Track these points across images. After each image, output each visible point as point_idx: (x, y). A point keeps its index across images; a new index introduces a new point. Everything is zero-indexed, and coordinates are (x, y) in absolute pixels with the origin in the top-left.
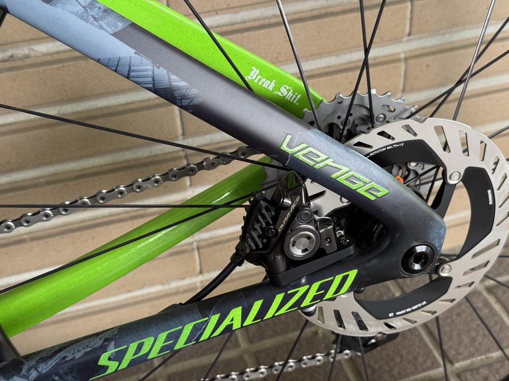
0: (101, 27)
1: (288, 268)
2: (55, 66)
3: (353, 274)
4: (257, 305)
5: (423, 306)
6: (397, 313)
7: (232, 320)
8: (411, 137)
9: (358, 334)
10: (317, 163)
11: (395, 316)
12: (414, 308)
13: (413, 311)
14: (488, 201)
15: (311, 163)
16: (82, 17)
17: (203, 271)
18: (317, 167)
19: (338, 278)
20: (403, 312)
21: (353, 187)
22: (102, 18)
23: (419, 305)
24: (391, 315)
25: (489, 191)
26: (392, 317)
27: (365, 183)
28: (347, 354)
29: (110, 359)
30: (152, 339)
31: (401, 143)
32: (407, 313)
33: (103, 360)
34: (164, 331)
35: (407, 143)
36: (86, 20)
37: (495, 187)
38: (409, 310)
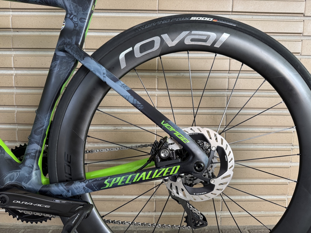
0: (124, 89)
1: (161, 161)
3: (179, 167)
4: (150, 172)
5: (205, 194)
6: (197, 194)
7: (143, 176)
8: (199, 132)
9: (183, 198)
10: (170, 129)
11: (196, 195)
12: (202, 193)
13: (202, 194)
14: (226, 160)
15: (169, 129)
16: (121, 86)
18: (170, 130)
19: (174, 167)
20: (199, 194)
21: (180, 138)
22: (125, 87)
23: (204, 193)
24: (194, 194)
25: (225, 156)
26: (195, 195)
27: (183, 138)
29: (107, 182)
30: (120, 178)
31: (197, 133)
32: (200, 195)
33: (106, 182)
35: (199, 134)
36: (122, 87)
37: (227, 155)
38: (200, 194)
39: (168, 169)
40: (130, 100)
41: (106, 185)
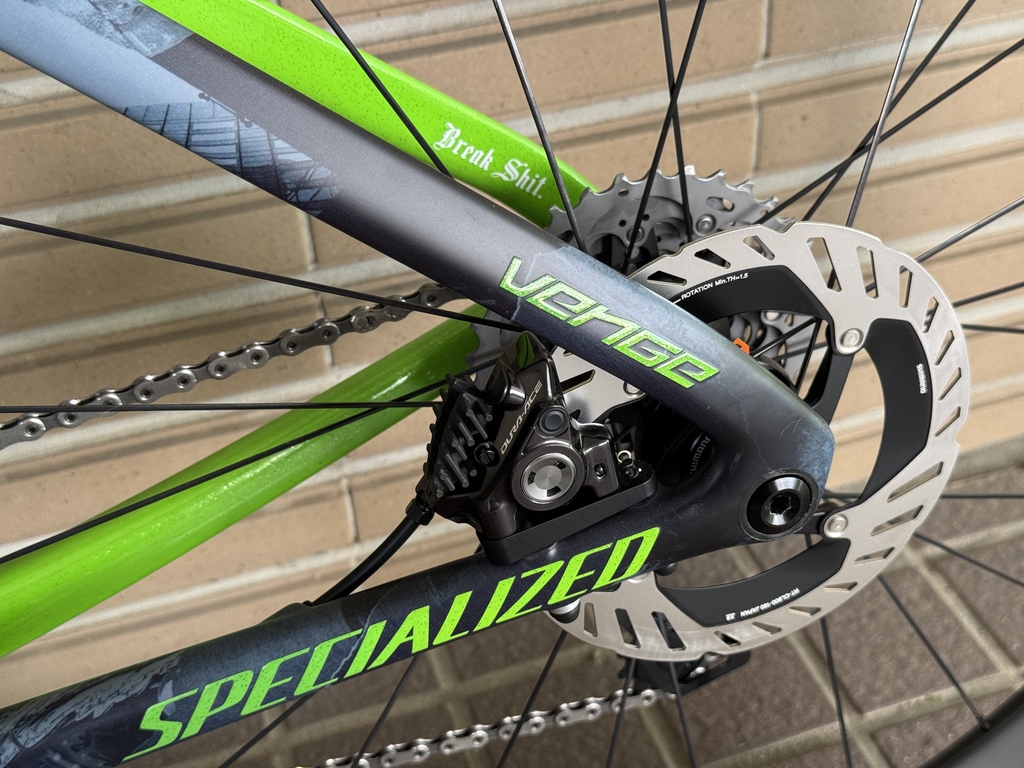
0: (129, 44)
1: (521, 527)
2: (49, 125)
3: (650, 537)
4: (461, 603)
5: (793, 599)
6: (743, 614)
7: (411, 633)
8: (761, 262)
9: (666, 655)
10: (575, 314)
11: (739, 619)
12: (775, 602)
13: (773, 608)
14: (919, 388)
15: (562, 315)
16: (89, 25)
17: (362, 536)
18: (574, 322)
19: (622, 546)
20: (755, 610)
21: (648, 362)
22: (131, 26)
23: (787, 596)
24: (730, 617)
25: (920, 367)
26: (732, 622)
27: (672, 355)
28: (648, 698)
29: (163, 717)
30: (249, 675)
31: (743, 272)
32: (761, 612)
33: (151, 720)
34: (272, 658)
35: (755, 273)
36: (99, 31)
37: (932, 357)
38: (765, 606)
39: (578, 561)
40: (207, 144)
41: (156, 735)
